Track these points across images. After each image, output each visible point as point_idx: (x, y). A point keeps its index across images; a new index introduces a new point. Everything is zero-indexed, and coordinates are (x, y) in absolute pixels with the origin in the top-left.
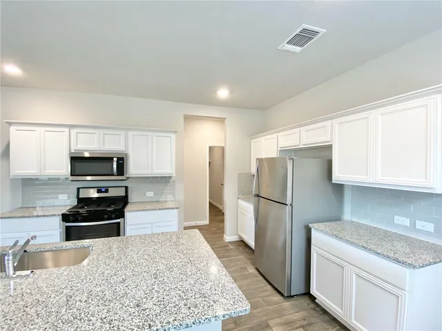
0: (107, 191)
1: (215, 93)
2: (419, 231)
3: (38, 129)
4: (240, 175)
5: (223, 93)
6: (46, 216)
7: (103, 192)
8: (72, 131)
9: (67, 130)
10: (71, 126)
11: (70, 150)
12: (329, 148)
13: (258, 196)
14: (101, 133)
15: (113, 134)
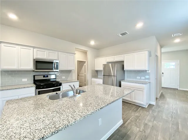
0: (47, 76)
1: (90, 43)
2: (142, 79)
3: (17, 46)
4: (92, 70)
5: (92, 43)
6: (28, 87)
7: (46, 77)
8: (34, 49)
9: (32, 49)
10: (34, 47)
11: (33, 58)
12: (123, 62)
13: (104, 75)
14: (48, 51)
15: (53, 53)
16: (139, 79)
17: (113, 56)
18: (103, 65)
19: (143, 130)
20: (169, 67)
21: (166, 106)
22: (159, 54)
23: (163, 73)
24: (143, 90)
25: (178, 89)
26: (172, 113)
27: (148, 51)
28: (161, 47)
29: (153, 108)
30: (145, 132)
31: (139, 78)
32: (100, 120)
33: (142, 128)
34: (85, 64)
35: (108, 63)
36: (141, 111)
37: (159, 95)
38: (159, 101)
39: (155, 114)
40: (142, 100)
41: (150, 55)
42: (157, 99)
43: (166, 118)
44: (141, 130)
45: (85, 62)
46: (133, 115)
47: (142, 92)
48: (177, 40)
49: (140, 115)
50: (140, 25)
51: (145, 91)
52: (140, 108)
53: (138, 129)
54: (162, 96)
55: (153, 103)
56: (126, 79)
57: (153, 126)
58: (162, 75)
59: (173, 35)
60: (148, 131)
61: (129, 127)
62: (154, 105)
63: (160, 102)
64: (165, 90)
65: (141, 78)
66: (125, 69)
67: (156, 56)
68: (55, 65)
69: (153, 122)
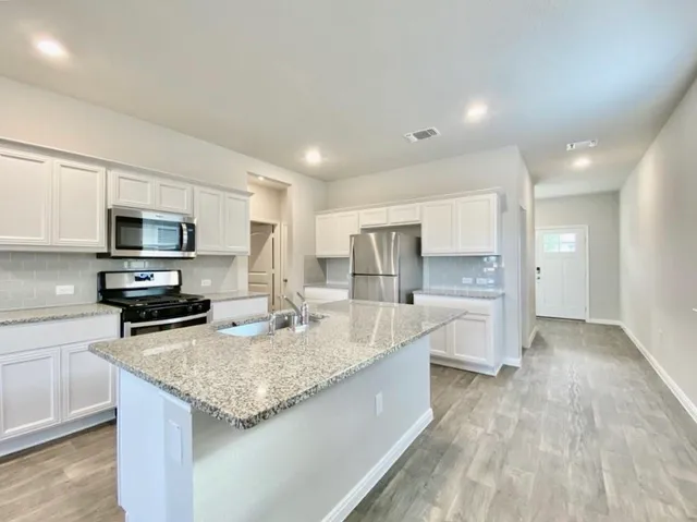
0: (150, 278)
2: (478, 285)
3: (48, 160)
4: (307, 258)
5: (313, 157)
7: (145, 279)
8: (109, 172)
9: (103, 169)
10: (109, 165)
12: (419, 226)
13: (354, 274)
14: (157, 181)
15: (173, 187)
16: (470, 285)
17: (384, 209)
18: (351, 236)
19: (494, 431)
20: (557, 250)
21: (554, 368)
22: (528, 206)
23: (538, 269)
24: (484, 318)
25: (588, 321)
26: (572, 386)
27: (498, 193)
28: (535, 180)
29: (517, 375)
30: (501, 435)
31: (470, 280)
32: (379, 396)
33: (491, 425)
34: (272, 236)
35: (366, 230)
36: (482, 385)
37: (530, 339)
38: (532, 355)
39: (525, 390)
40: (483, 350)
41: (503, 207)
42: (524, 349)
43: (555, 399)
44: (489, 431)
45: (273, 226)
46: (459, 397)
47: (482, 324)
48: (582, 162)
49: (481, 394)
50: (476, 112)
51: (491, 322)
52: (476, 379)
53: (480, 430)
54: (539, 342)
55: (515, 361)
56: (426, 285)
57: (519, 421)
58: (537, 275)
59: (569, 146)
60: (509, 433)
61: (453, 428)
62: (516, 368)
63: (534, 358)
64: (547, 324)
65: (475, 281)
66: (424, 252)
67: (522, 209)
68: (185, 233)
69: (521, 410)
